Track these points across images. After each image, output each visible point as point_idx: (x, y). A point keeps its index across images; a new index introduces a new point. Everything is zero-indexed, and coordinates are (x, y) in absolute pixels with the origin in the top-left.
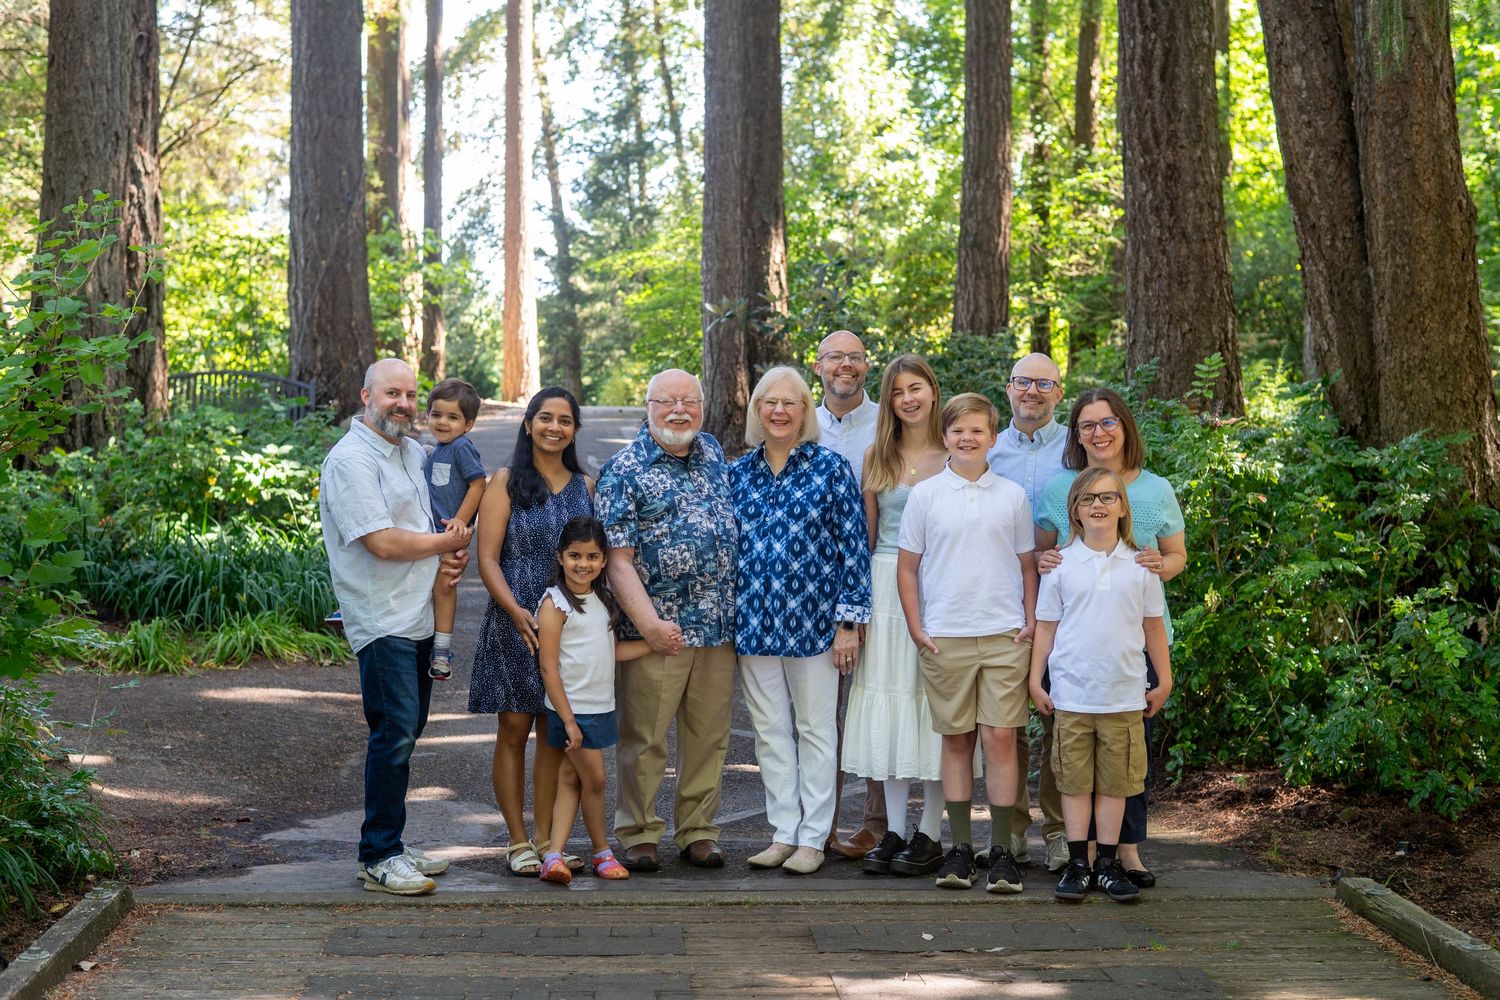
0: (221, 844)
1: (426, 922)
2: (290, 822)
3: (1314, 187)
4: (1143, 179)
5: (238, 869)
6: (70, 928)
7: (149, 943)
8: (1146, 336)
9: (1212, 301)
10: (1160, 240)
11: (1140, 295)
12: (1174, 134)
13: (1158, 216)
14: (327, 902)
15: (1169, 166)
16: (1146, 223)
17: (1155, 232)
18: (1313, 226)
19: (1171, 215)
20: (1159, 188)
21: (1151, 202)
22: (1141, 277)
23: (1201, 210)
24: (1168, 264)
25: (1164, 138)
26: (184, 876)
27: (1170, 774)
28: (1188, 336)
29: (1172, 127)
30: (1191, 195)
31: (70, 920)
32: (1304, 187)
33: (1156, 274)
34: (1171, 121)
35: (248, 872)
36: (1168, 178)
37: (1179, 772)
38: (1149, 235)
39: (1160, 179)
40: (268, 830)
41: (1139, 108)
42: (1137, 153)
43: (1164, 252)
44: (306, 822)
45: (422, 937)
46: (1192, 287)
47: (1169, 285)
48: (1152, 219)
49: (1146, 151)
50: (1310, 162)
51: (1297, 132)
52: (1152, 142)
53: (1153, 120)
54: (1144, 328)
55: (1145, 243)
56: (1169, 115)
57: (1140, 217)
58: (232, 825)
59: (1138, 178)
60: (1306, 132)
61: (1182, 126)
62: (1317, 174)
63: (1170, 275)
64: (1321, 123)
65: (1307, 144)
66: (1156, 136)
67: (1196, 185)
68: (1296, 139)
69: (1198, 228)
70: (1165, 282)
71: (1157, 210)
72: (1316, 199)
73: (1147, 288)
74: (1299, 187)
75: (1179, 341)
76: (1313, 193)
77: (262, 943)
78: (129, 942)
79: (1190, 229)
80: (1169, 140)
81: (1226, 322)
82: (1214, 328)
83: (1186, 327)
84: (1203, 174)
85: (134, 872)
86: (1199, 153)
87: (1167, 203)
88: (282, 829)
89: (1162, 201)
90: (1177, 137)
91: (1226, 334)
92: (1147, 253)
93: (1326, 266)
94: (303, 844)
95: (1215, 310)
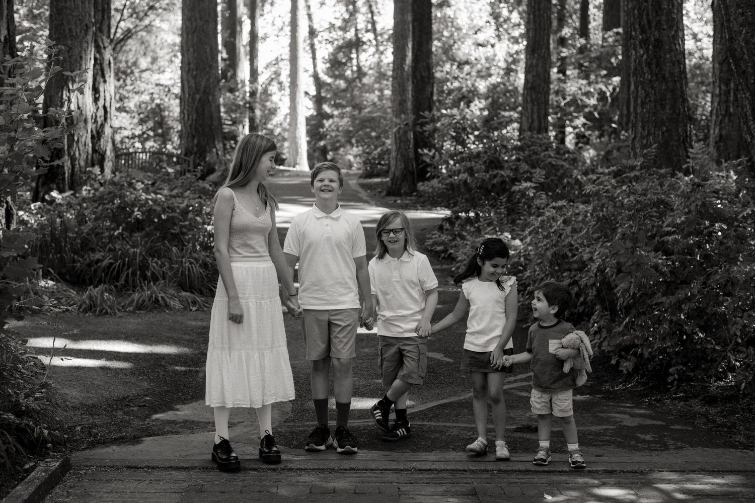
0: (128, 422)
1: (243, 481)
2: (168, 406)
3: (745, 50)
4: (641, 47)
5: (136, 440)
6: (27, 490)
7: (77, 495)
8: (641, 133)
9: (679, 114)
10: (650, 81)
11: (639, 111)
12: (659, 23)
13: (649, 67)
14: (185, 465)
15: (656, 40)
16: (643, 71)
17: (648, 76)
18: (744, 72)
19: (657, 67)
20: (650, 52)
21: (646, 60)
22: (639, 102)
23: (674, 64)
24: (655, 94)
25: (654, 24)
26: (104, 443)
27: (669, 384)
28: (666, 134)
29: (658, 18)
30: (668, 56)
31: (28, 482)
32: (739, 50)
33: (648, 100)
34: (658, 15)
35: (142, 441)
36: (654, 47)
37: (675, 383)
38: (644, 78)
39: (651, 47)
40: (156, 412)
41: (640, 8)
42: (638, 33)
43: (652, 88)
44: (178, 407)
45: (241, 492)
46: (668, 107)
47: (655, 106)
48: (646, 69)
49: (643, 31)
50: (743, 36)
51: (735, 19)
52: (647, 27)
53: (648, 15)
54: (640, 129)
55: (642, 83)
56: (656, 12)
57: (639, 68)
58: (135, 409)
59: (638, 47)
60: (741, 19)
61: (664, 18)
62: (747, 42)
63: (656, 101)
64: (749, 13)
65: (741, 25)
66: (649, 23)
67: (671, 50)
68: (735, 23)
69: (672, 74)
70: (653, 104)
71: (649, 65)
72: (746, 56)
73: (643, 108)
74: (736, 50)
75: (660, 137)
76: (744, 53)
77: (145, 495)
78: (65, 494)
79: (667, 75)
80: (656, 25)
81: (686, 126)
82: (680, 130)
83: (665, 129)
84: (675, 45)
85: (76, 441)
86: (673, 33)
87: (655, 60)
88: (164, 411)
89: (652, 60)
90: (661, 24)
91: (686, 133)
92: (643, 88)
93: (751, 95)
94: (174, 422)
95: (680, 120)
